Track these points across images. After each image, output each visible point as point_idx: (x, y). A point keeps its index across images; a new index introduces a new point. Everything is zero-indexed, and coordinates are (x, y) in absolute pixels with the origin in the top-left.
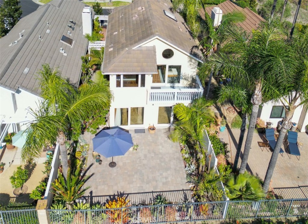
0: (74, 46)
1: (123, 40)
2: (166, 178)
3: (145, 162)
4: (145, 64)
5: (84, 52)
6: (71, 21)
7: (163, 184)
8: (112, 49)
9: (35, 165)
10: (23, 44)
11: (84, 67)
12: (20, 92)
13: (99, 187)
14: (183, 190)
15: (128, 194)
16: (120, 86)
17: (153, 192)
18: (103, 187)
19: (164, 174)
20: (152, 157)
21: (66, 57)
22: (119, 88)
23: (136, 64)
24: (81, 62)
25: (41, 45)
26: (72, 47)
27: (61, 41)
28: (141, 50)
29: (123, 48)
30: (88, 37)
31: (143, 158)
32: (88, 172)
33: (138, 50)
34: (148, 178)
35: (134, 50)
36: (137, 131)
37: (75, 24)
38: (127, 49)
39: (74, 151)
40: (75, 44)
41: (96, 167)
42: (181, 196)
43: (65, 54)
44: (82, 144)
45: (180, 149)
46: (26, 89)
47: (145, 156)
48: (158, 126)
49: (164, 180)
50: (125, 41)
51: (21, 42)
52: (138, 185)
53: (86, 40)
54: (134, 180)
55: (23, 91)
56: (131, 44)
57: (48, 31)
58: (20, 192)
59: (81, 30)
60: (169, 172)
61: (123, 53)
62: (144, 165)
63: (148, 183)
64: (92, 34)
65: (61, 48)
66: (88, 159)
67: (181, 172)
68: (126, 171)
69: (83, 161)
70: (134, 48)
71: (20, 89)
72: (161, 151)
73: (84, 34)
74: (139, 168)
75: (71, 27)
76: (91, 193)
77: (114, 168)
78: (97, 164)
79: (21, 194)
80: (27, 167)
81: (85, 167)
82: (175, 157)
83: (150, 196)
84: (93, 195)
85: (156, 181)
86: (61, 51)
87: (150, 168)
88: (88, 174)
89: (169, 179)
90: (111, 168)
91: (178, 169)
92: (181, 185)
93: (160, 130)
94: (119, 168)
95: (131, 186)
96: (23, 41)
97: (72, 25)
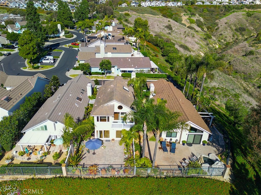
0: (82, 102)
1: (101, 101)
2: (115, 160)
3: (108, 153)
4: (109, 112)
5: (87, 105)
6: (82, 89)
7: (114, 162)
8: (96, 105)
9: (63, 152)
10: (59, 102)
11: (86, 112)
12: (57, 123)
13: (87, 162)
14: (121, 164)
15: (98, 165)
16: (99, 121)
17: (108, 164)
18: (89, 162)
19: (115, 158)
20: (111, 151)
21: (78, 107)
22: (98, 122)
23: (105, 112)
24: (85, 109)
25: (67, 102)
26: (81, 102)
27: (76, 100)
28: (108, 106)
29: (100, 105)
30: (90, 97)
31: (107, 151)
32: (84, 156)
33: (106, 106)
34: (108, 159)
35: (105, 106)
36: (106, 141)
37: (84, 91)
38: (102, 105)
39: (79, 147)
40: (83, 101)
41: (87, 154)
42: (120, 166)
43: (78, 106)
44: (82, 145)
45: (124, 148)
46: (59, 121)
47: (108, 151)
48: (116, 139)
49: (114, 160)
50: (102, 102)
51: (58, 101)
52: (103, 162)
53: (89, 98)
54: (102, 160)
55: (58, 122)
56: (104, 103)
57: (71, 95)
58: (56, 162)
59: (87, 94)
60: (117, 158)
61: (100, 107)
62: (107, 154)
63: (107, 161)
64: (92, 96)
65: (76, 103)
66: (84, 151)
67: (122, 158)
68: (99, 156)
69: (82, 152)
70: (105, 105)
71: (57, 122)
72: (115, 149)
73: (88, 96)
74: (105, 155)
75: (82, 92)
76: (84, 163)
77: (94, 155)
78: (87, 153)
79: (57, 163)
80: (60, 153)
81: (83, 154)
82: (121, 152)
83: (107, 166)
84: (85, 164)
85: (111, 160)
86: (76, 105)
87: (109, 156)
88: (83, 157)
89: (116, 160)
90: (93, 155)
91: (121, 156)
92: (121, 162)
93: (116, 141)
94: (96, 155)
95: (100, 162)
96: (59, 100)
97: (83, 91)
